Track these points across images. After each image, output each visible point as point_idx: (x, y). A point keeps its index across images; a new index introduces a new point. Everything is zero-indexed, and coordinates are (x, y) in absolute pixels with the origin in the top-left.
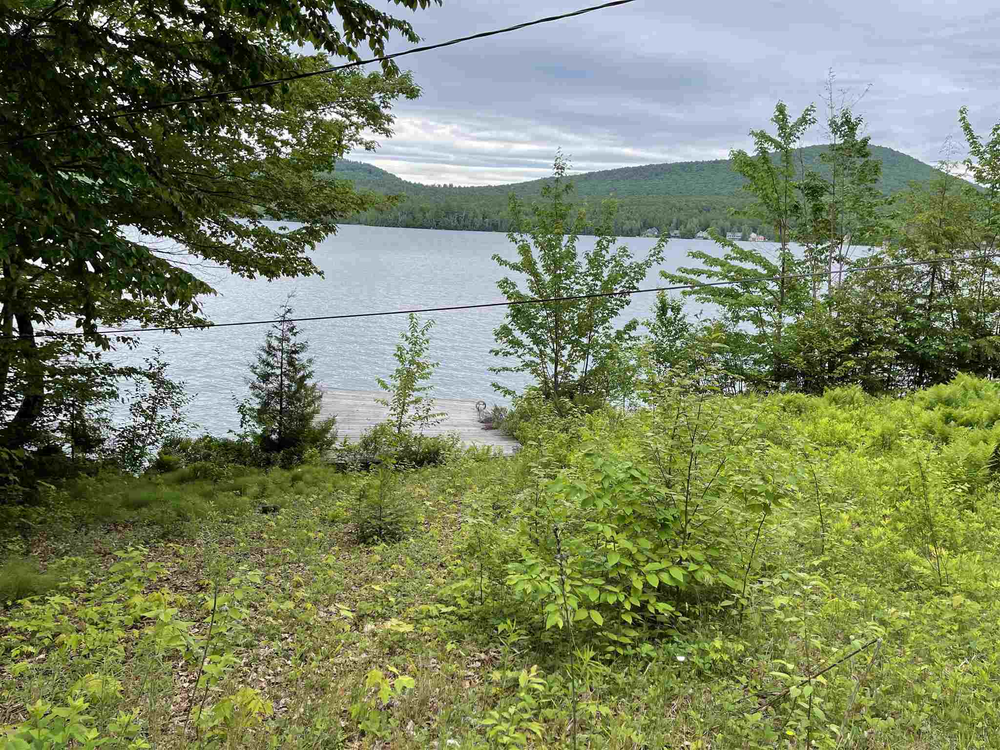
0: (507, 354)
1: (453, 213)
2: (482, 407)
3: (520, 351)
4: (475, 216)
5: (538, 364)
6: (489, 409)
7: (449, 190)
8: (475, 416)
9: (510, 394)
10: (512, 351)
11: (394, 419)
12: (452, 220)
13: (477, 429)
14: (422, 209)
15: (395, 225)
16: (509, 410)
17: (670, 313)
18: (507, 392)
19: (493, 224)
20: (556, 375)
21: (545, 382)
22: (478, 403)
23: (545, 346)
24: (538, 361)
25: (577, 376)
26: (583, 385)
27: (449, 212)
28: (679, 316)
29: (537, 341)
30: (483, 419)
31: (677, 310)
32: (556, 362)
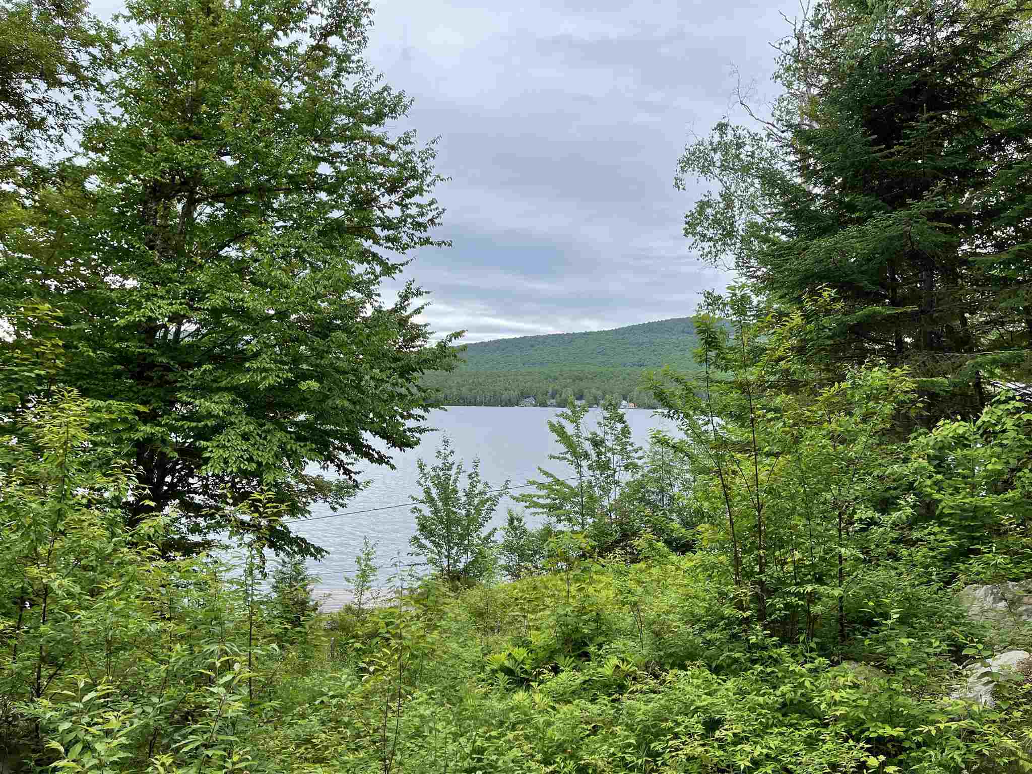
3: (426, 552)
5: (437, 559)
10: (421, 552)
11: (356, 600)
20: (449, 566)
21: (442, 571)
23: (442, 548)
24: (437, 557)
25: (461, 566)
26: (465, 570)
28: (521, 524)
29: (437, 545)
32: (448, 557)
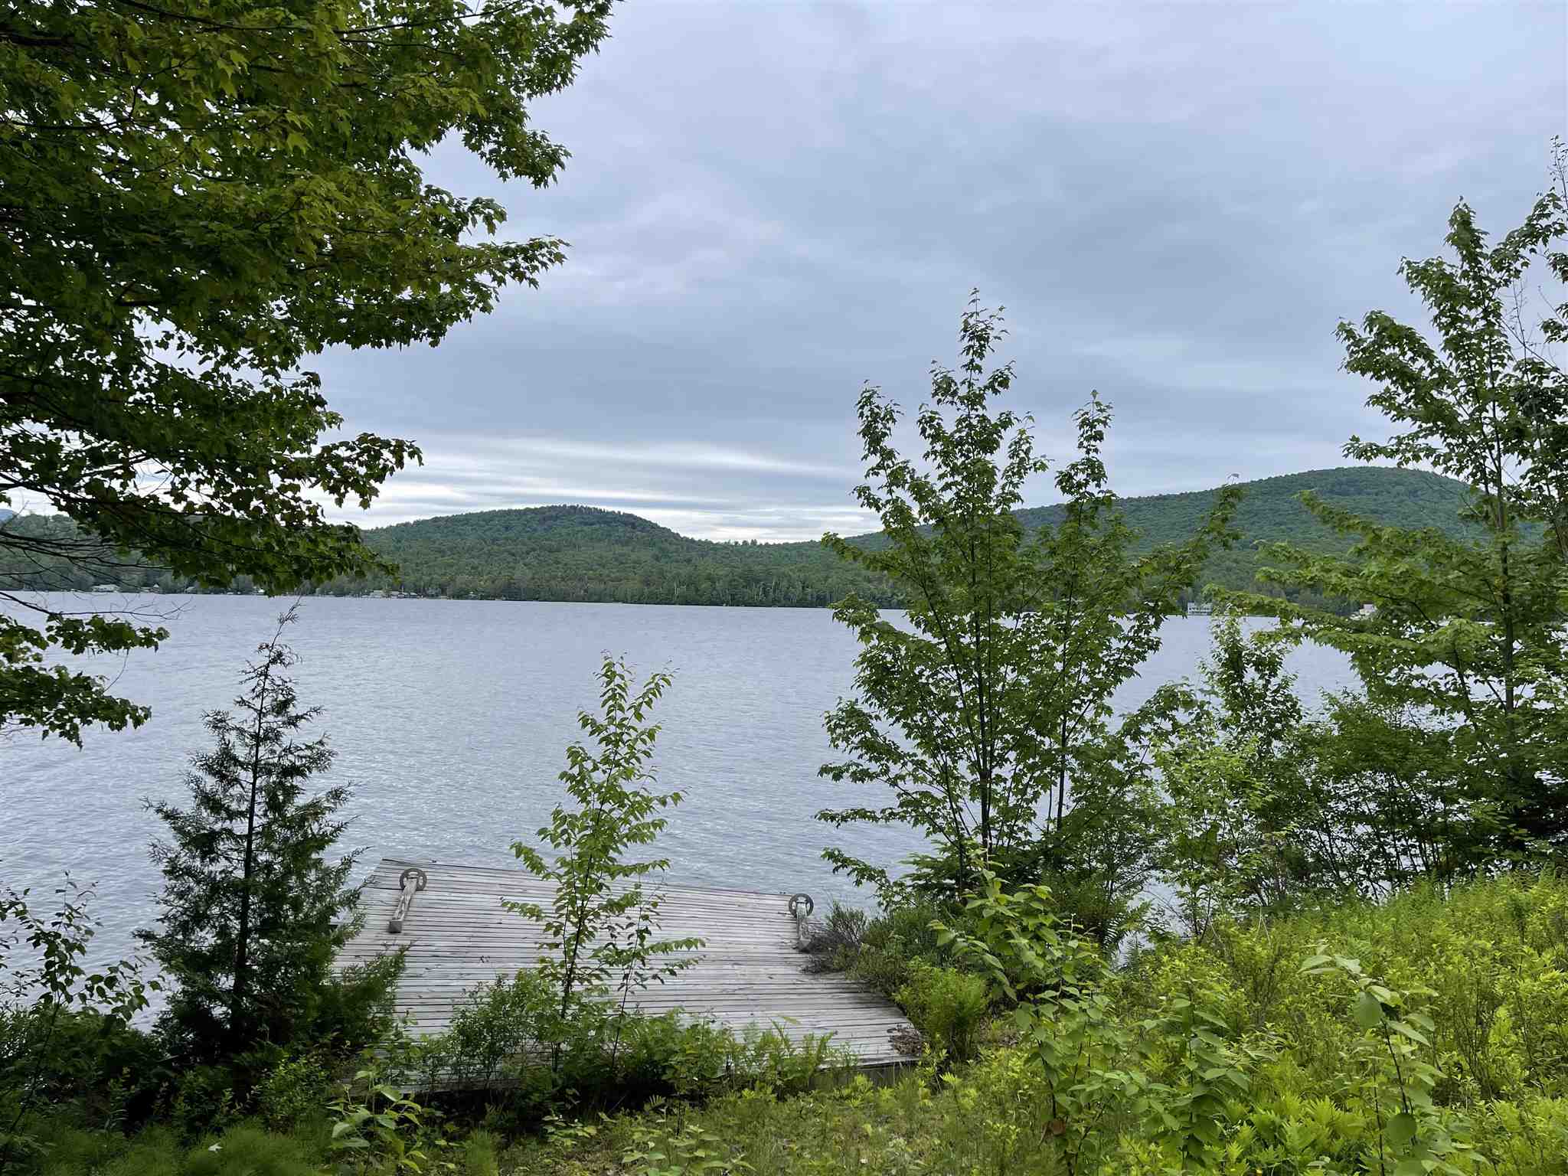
0: (862, 776)
1: (758, 581)
2: (803, 908)
3: (895, 769)
4: (791, 585)
5: (938, 801)
6: (821, 916)
7: (750, 549)
8: (786, 933)
9: (871, 878)
10: (874, 767)
11: (556, 957)
12: (756, 591)
13: (788, 973)
14: (709, 578)
15: (668, 600)
16: (869, 917)
17: (1250, 675)
18: (865, 873)
19: (818, 597)
20: (985, 827)
21: (960, 847)
22: (795, 899)
23: (956, 756)
24: (938, 792)
26: (1051, 852)
27: (750, 580)
28: (1275, 681)
30: (806, 941)
31: (1268, 666)
32: (984, 795)
